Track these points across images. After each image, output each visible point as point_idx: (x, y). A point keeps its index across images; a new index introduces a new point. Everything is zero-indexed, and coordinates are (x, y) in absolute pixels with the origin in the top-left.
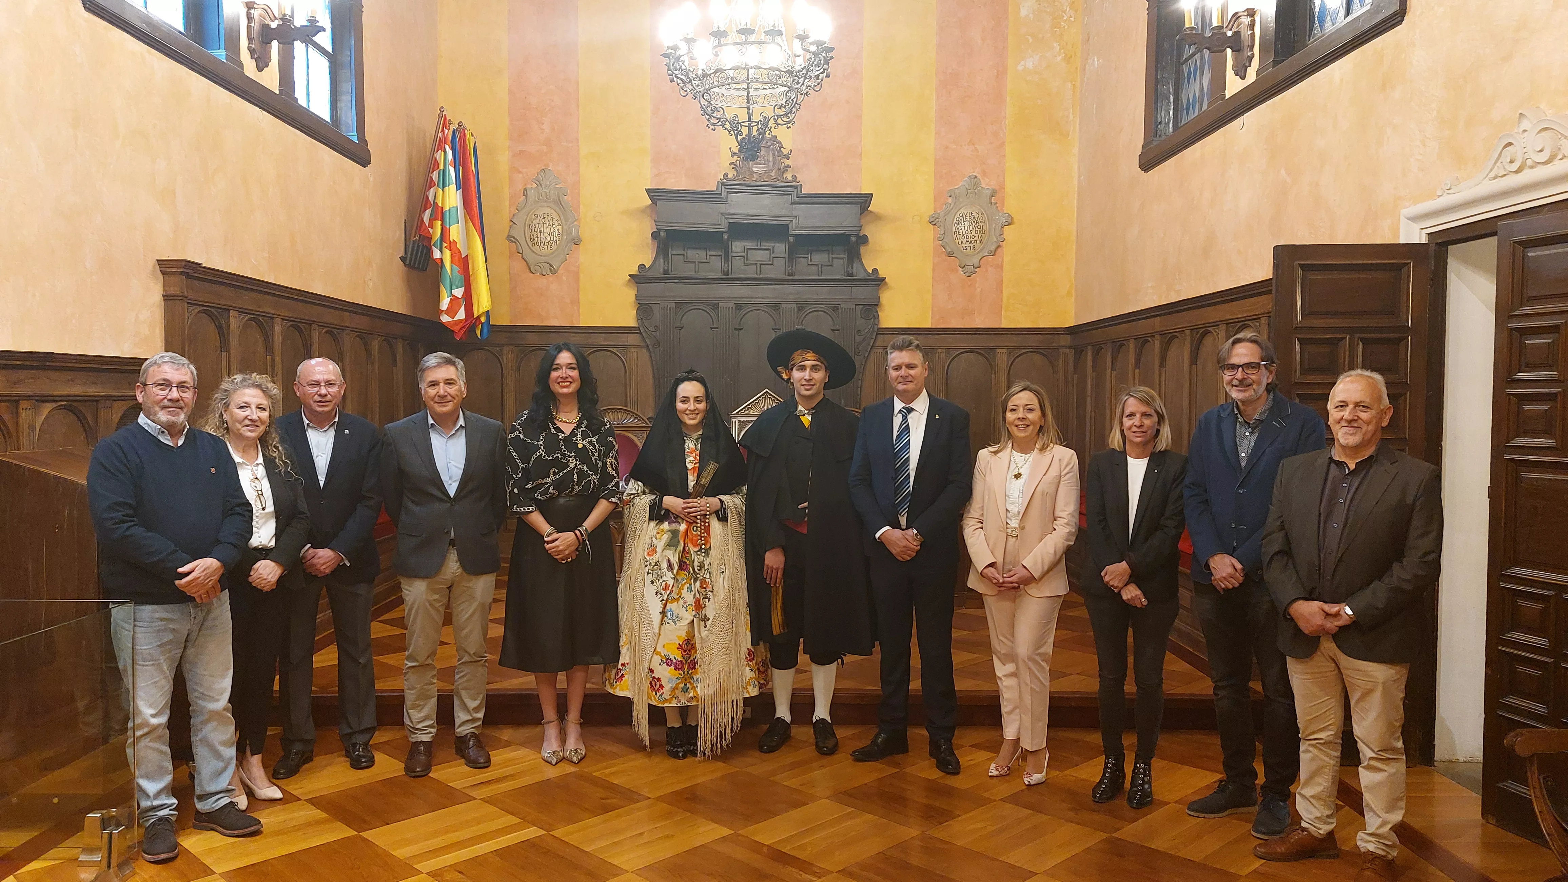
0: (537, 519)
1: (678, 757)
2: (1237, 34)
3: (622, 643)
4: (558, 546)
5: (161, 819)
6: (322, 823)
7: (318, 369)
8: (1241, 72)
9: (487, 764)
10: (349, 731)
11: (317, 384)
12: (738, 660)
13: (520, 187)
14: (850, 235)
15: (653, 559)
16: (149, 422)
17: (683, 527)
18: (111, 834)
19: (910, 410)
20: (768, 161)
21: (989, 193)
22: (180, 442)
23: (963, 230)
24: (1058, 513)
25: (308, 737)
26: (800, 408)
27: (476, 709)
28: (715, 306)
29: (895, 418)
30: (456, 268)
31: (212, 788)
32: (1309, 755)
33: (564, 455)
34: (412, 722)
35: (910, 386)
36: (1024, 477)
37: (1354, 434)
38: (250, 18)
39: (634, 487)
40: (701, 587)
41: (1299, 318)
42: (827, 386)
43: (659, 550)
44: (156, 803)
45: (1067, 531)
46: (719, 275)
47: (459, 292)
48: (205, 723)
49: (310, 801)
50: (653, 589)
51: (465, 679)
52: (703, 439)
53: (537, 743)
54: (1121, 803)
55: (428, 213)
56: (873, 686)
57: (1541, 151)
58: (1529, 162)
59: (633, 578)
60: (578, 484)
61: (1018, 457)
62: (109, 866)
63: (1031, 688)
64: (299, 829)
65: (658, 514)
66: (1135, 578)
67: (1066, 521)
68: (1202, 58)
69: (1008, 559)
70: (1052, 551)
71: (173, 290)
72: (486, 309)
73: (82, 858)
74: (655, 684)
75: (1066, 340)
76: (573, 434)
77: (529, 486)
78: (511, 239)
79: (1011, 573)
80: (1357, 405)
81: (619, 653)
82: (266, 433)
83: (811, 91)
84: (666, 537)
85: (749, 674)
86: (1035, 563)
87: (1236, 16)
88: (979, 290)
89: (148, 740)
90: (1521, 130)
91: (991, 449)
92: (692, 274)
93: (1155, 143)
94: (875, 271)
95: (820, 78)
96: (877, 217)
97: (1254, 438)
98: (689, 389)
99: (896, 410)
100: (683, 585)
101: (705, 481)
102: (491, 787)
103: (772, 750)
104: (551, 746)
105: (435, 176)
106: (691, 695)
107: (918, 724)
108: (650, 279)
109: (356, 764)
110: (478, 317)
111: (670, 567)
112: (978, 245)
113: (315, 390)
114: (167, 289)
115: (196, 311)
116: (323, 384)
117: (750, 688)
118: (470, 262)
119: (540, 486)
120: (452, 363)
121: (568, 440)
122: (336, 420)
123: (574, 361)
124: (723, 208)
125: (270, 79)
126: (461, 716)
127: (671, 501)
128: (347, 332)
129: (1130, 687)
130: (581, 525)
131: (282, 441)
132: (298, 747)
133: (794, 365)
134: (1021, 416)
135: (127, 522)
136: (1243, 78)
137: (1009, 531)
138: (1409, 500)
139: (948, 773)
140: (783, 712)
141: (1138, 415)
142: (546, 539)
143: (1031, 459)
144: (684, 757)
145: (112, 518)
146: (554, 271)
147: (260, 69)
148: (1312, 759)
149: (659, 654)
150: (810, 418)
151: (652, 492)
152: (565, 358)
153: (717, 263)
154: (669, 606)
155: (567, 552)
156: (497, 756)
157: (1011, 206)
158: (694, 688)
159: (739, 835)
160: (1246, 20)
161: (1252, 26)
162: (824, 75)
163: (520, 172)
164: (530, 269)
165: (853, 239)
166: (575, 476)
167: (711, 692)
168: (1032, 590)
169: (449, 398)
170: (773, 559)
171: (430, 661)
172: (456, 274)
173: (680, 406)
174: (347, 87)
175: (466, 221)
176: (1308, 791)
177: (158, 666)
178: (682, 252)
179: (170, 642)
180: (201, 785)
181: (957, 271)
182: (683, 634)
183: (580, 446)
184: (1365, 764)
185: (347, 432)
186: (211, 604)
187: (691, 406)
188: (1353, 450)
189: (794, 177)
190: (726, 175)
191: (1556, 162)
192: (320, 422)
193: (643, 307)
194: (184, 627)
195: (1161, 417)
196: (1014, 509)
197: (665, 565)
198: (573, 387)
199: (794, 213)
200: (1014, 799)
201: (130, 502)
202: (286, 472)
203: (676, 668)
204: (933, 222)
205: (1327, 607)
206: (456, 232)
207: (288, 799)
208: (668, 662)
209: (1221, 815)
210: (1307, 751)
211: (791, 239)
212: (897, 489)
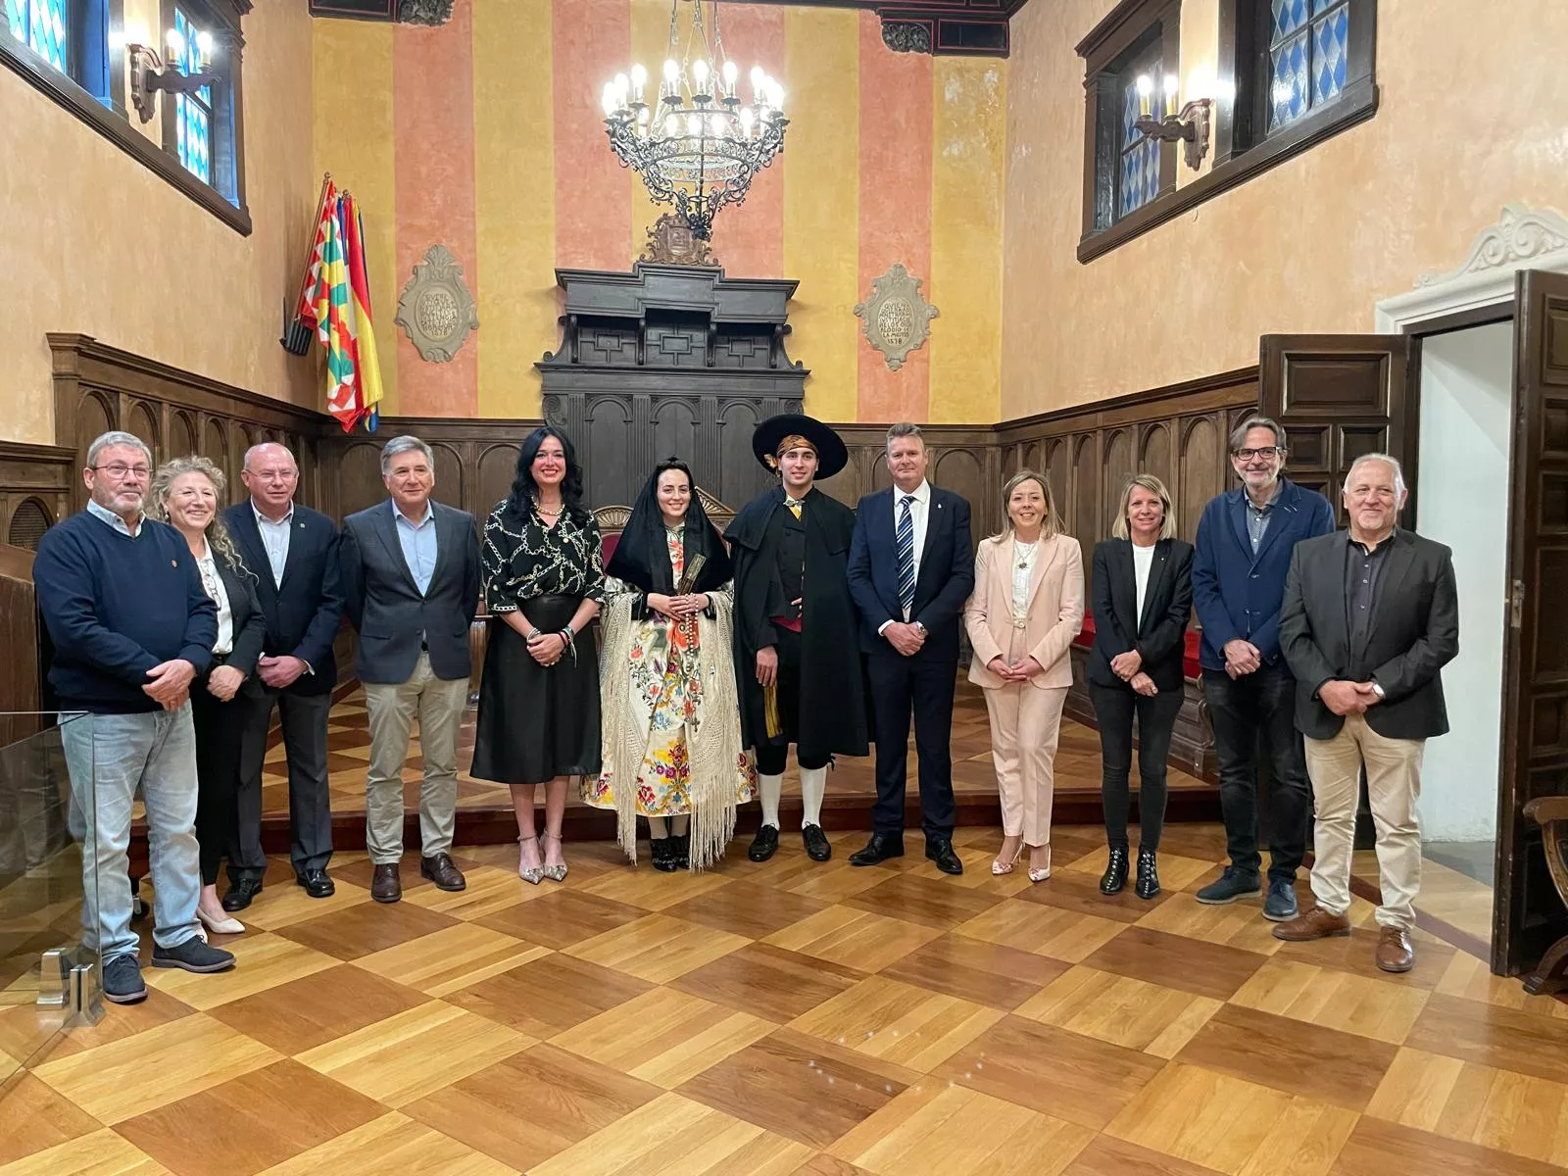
0: (519, 620)
1: (668, 870)
2: (1191, 124)
3: (603, 752)
4: (542, 649)
5: (123, 956)
6: (302, 953)
7: (270, 455)
8: (1194, 161)
9: (462, 887)
10: (304, 856)
11: (270, 473)
12: (730, 765)
13: (409, 264)
14: (775, 325)
15: (639, 661)
16: (102, 509)
17: (669, 626)
18: (79, 973)
19: (911, 500)
20: (688, 242)
21: (914, 283)
22: (138, 532)
23: (889, 322)
24: (1064, 603)
25: (258, 864)
26: (789, 498)
27: (446, 828)
28: (629, 398)
29: (896, 509)
30: (346, 352)
31: (175, 922)
32: (1324, 836)
33: (549, 551)
34: (377, 843)
35: (912, 474)
36: (1030, 567)
37: (1376, 517)
38: (134, 63)
39: (613, 584)
40: (691, 689)
41: (1285, 407)
42: (818, 476)
43: (645, 650)
44: (118, 939)
45: (1074, 620)
46: (633, 364)
47: (349, 379)
48: (167, 848)
49: (280, 932)
50: (640, 693)
51: (434, 794)
52: (686, 531)
53: (515, 862)
54: (1131, 894)
55: (311, 290)
56: (869, 788)
57: (1525, 244)
58: (1512, 256)
59: (615, 683)
60: (564, 582)
61: (1022, 546)
62: (79, 1009)
63: (1038, 783)
64: (277, 962)
65: (642, 613)
66: (1146, 667)
67: (1071, 611)
68: (1146, 148)
69: (1015, 651)
70: (1061, 642)
71: (64, 369)
72: (377, 399)
73: (41, 1001)
74: (645, 794)
75: (993, 438)
76: (557, 527)
77: (510, 583)
78: (397, 321)
79: (1019, 665)
80: (1379, 488)
81: (600, 763)
82: (212, 524)
83: (761, 167)
84: (652, 637)
85: (742, 780)
86: (1044, 653)
87: (1190, 106)
88: (905, 385)
89: (108, 868)
90: (1503, 224)
91: (994, 539)
92: (604, 363)
93: (1096, 235)
94: (799, 363)
95: (771, 153)
96: (800, 307)
97: (1266, 523)
98: (672, 478)
99: (897, 501)
100: (672, 688)
101: (692, 575)
102: (478, 909)
103: (764, 858)
104: (529, 862)
105: (320, 249)
106: (683, 804)
107: (913, 827)
108: (557, 368)
109: (315, 892)
110: (368, 409)
111: (658, 668)
112: (903, 339)
113: (269, 480)
114: (58, 366)
115: (87, 393)
116: (277, 473)
117: (742, 795)
118: (359, 346)
119: (523, 583)
120: (421, 448)
121: (553, 534)
122: (292, 511)
123: (561, 448)
124: (639, 292)
125: (153, 132)
126: (428, 835)
127: (654, 599)
128: (231, 421)
129: (1135, 780)
130: (566, 626)
131: (231, 534)
132: (248, 875)
133: (783, 452)
134: (1026, 504)
135: (88, 620)
136: (1197, 168)
137: (1016, 622)
138: (1432, 579)
139: (952, 873)
140: (771, 819)
141: (1145, 503)
142: (530, 641)
143: (1035, 549)
144: (674, 869)
145: (72, 617)
146: (449, 359)
147: (144, 121)
148: (1329, 839)
149: (648, 761)
150: (800, 508)
151: (632, 590)
152: (551, 444)
153: (630, 352)
154: (658, 711)
155: (552, 656)
156: (470, 877)
157: (937, 298)
158: (685, 796)
159: (761, 944)
160: (1201, 110)
161: (1207, 116)
162: (777, 149)
163: (409, 248)
164: (421, 355)
165: (779, 328)
166: (562, 573)
167: (703, 800)
168: (1039, 681)
169: (420, 487)
170: (766, 659)
171: (396, 776)
172: (346, 358)
173: (662, 495)
174: (226, 145)
175: (353, 299)
176: (1324, 871)
177: (120, 785)
178: (591, 339)
179: (132, 757)
180: (162, 917)
181: (883, 365)
182: (675, 739)
183: (566, 541)
184: (1384, 840)
185: (302, 526)
186: (175, 713)
187: (677, 495)
188: (1372, 533)
189: (716, 261)
190: (643, 256)
191: (1539, 255)
192: (273, 513)
193: (550, 399)
194: (148, 739)
195: (1166, 504)
196: (1021, 600)
197: (651, 667)
198: (559, 476)
199: (716, 300)
200: (1024, 896)
201: (88, 598)
202: (239, 569)
203: (668, 776)
204: (858, 314)
205: (1359, 686)
206: (344, 312)
207: (250, 932)
208: (659, 769)
209: (1230, 901)
210: (1323, 831)
211: (713, 327)
212: (901, 580)
